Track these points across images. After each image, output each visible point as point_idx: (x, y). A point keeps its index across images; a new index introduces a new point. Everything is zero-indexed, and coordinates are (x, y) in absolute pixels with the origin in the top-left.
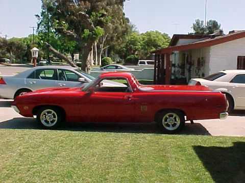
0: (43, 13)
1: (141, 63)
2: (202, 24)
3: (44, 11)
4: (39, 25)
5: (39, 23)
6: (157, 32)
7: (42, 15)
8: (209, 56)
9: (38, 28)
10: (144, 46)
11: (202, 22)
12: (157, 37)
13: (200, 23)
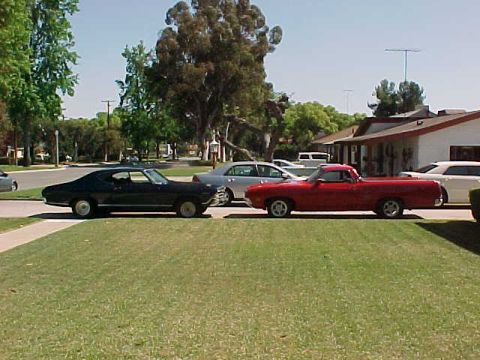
0: (128, 79)
1: (302, 157)
2: (392, 88)
3: (131, 75)
4: (122, 98)
5: (123, 94)
6: (315, 104)
7: (126, 82)
8: (417, 147)
9: (121, 104)
10: (294, 129)
11: (392, 84)
12: (316, 113)
13: (389, 86)
